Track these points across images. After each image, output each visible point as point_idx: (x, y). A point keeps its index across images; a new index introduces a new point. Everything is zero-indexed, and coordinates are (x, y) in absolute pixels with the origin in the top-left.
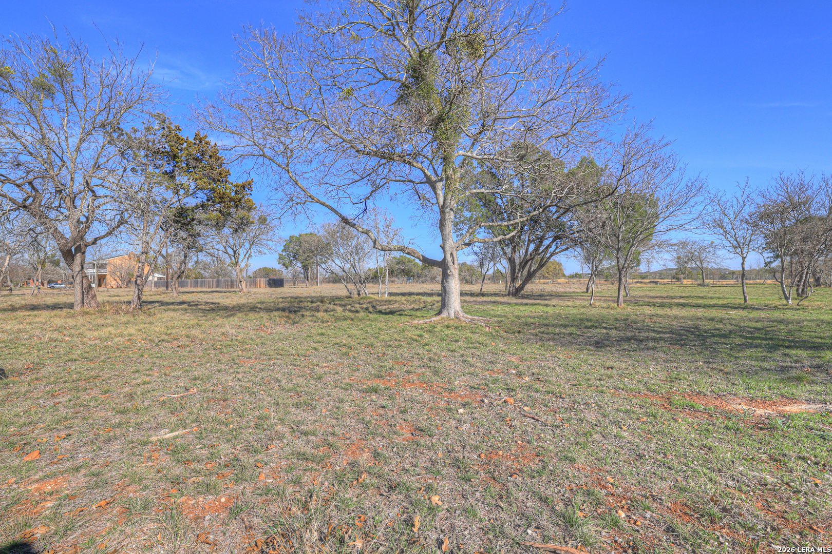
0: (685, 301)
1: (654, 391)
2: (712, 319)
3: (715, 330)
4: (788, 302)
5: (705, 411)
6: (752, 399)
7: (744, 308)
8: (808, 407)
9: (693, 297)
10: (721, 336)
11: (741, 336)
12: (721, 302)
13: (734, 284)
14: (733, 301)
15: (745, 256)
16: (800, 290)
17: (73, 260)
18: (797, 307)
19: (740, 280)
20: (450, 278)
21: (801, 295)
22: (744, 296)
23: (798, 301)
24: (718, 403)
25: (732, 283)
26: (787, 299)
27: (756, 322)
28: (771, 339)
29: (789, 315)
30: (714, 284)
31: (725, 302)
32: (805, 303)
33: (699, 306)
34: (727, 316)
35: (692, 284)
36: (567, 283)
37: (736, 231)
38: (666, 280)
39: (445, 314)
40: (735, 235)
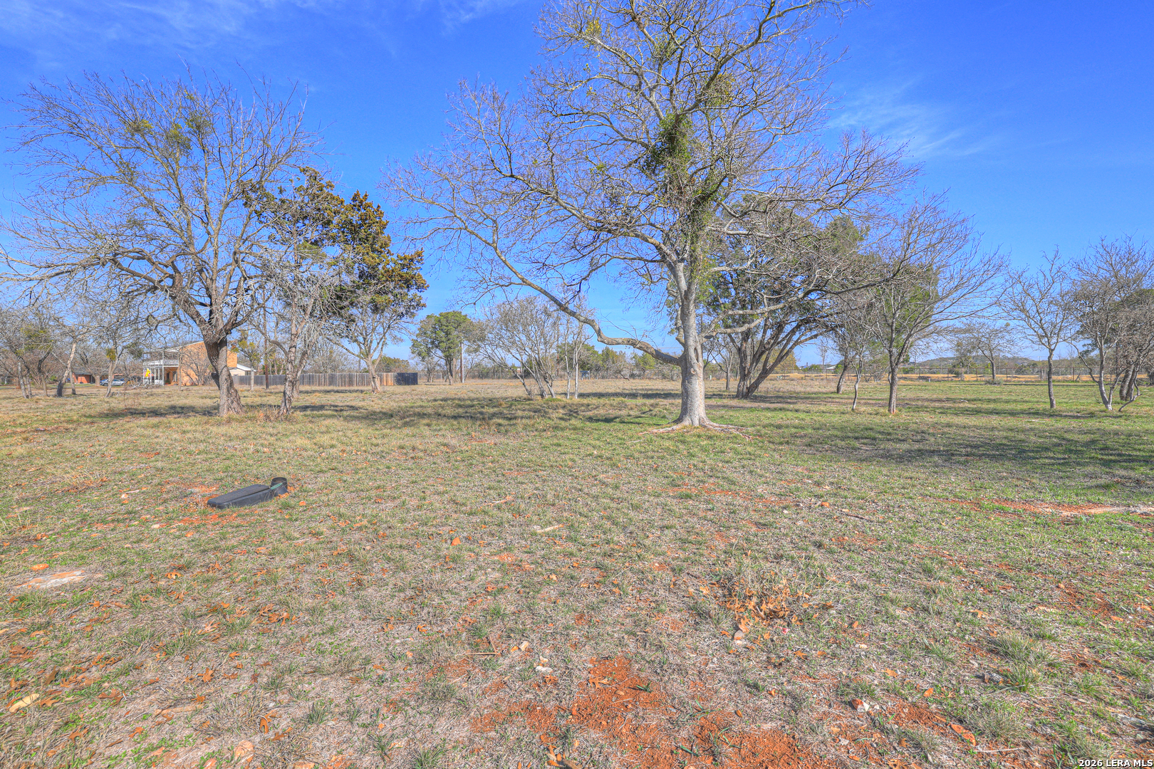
1: (962, 497)
2: (1012, 430)
3: (1015, 441)
4: (1107, 407)
5: (1015, 513)
6: (1059, 504)
7: (1050, 415)
8: (1111, 509)
12: (1019, 407)
13: (1036, 381)
14: (1036, 406)
15: (1053, 347)
16: (1125, 392)
17: (218, 355)
18: (1119, 414)
19: (1045, 376)
20: (693, 378)
21: (1126, 397)
22: (1051, 398)
23: (1121, 406)
24: (1027, 507)
25: (1033, 380)
26: (1106, 403)
29: (1109, 425)
30: (1007, 381)
31: (1025, 406)
32: (1130, 408)
33: (991, 413)
34: (1029, 426)
35: (977, 381)
36: (802, 378)
37: (1042, 315)
38: (941, 376)
39: (687, 422)
40: (1041, 320)
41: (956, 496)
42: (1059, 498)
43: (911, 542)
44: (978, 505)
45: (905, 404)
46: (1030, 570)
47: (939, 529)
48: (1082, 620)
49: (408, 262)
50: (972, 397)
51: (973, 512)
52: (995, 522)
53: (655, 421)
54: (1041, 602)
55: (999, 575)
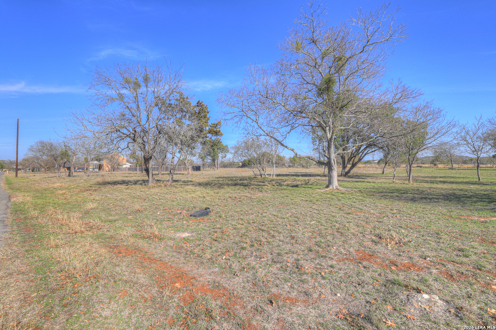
0: (444, 180)
2: (462, 190)
3: (463, 195)
5: (464, 219)
6: (480, 217)
7: (478, 184)
9: (448, 177)
10: (467, 197)
11: (476, 198)
12: (465, 180)
13: (472, 168)
14: (472, 180)
15: (479, 156)
20: (333, 171)
22: (479, 177)
24: (468, 217)
27: (485, 191)
28: (491, 199)
30: (458, 168)
31: (467, 180)
33: (453, 183)
34: (469, 188)
35: (444, 168)
36: (364, 167)
37: (474, 142)
38: (427, 165)
39: (331, 187)
40: (473, 144)
41: (442, 214)
42: (480, 215)
43: (430, 227)
44: (451, 217)
45: (415, 180)
46: (469, 234)
47: (438, 224)
48: (485, 245)
49: (216, 126)
50: (443, 176)
51: (449, 219)
52: (457, 222)
53: (318, 187)
54: (473, 241)
55: (460, 235)
